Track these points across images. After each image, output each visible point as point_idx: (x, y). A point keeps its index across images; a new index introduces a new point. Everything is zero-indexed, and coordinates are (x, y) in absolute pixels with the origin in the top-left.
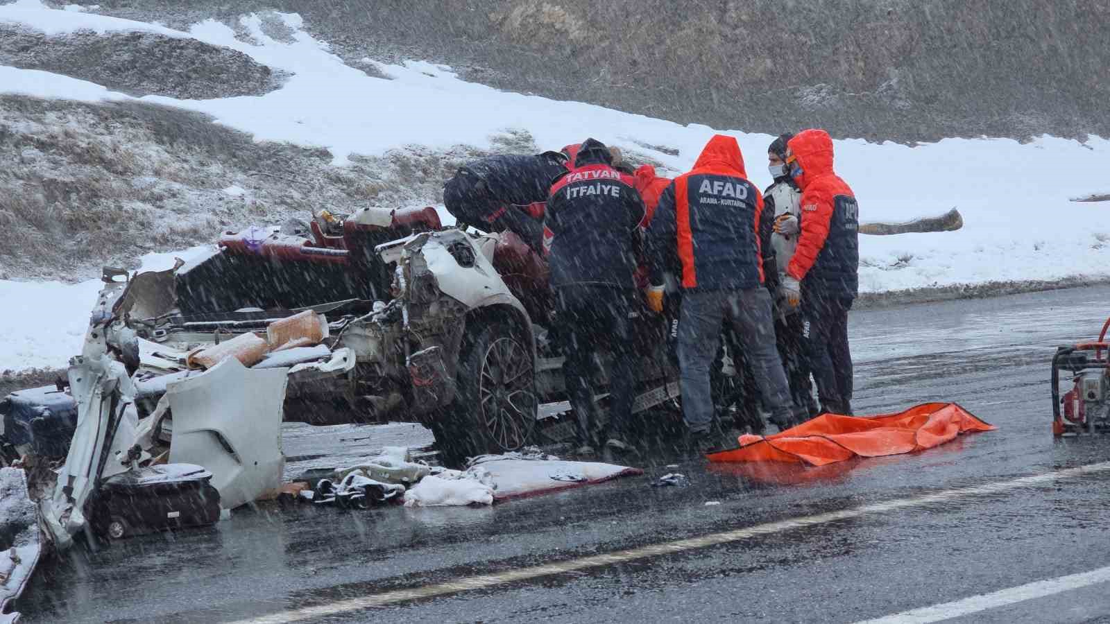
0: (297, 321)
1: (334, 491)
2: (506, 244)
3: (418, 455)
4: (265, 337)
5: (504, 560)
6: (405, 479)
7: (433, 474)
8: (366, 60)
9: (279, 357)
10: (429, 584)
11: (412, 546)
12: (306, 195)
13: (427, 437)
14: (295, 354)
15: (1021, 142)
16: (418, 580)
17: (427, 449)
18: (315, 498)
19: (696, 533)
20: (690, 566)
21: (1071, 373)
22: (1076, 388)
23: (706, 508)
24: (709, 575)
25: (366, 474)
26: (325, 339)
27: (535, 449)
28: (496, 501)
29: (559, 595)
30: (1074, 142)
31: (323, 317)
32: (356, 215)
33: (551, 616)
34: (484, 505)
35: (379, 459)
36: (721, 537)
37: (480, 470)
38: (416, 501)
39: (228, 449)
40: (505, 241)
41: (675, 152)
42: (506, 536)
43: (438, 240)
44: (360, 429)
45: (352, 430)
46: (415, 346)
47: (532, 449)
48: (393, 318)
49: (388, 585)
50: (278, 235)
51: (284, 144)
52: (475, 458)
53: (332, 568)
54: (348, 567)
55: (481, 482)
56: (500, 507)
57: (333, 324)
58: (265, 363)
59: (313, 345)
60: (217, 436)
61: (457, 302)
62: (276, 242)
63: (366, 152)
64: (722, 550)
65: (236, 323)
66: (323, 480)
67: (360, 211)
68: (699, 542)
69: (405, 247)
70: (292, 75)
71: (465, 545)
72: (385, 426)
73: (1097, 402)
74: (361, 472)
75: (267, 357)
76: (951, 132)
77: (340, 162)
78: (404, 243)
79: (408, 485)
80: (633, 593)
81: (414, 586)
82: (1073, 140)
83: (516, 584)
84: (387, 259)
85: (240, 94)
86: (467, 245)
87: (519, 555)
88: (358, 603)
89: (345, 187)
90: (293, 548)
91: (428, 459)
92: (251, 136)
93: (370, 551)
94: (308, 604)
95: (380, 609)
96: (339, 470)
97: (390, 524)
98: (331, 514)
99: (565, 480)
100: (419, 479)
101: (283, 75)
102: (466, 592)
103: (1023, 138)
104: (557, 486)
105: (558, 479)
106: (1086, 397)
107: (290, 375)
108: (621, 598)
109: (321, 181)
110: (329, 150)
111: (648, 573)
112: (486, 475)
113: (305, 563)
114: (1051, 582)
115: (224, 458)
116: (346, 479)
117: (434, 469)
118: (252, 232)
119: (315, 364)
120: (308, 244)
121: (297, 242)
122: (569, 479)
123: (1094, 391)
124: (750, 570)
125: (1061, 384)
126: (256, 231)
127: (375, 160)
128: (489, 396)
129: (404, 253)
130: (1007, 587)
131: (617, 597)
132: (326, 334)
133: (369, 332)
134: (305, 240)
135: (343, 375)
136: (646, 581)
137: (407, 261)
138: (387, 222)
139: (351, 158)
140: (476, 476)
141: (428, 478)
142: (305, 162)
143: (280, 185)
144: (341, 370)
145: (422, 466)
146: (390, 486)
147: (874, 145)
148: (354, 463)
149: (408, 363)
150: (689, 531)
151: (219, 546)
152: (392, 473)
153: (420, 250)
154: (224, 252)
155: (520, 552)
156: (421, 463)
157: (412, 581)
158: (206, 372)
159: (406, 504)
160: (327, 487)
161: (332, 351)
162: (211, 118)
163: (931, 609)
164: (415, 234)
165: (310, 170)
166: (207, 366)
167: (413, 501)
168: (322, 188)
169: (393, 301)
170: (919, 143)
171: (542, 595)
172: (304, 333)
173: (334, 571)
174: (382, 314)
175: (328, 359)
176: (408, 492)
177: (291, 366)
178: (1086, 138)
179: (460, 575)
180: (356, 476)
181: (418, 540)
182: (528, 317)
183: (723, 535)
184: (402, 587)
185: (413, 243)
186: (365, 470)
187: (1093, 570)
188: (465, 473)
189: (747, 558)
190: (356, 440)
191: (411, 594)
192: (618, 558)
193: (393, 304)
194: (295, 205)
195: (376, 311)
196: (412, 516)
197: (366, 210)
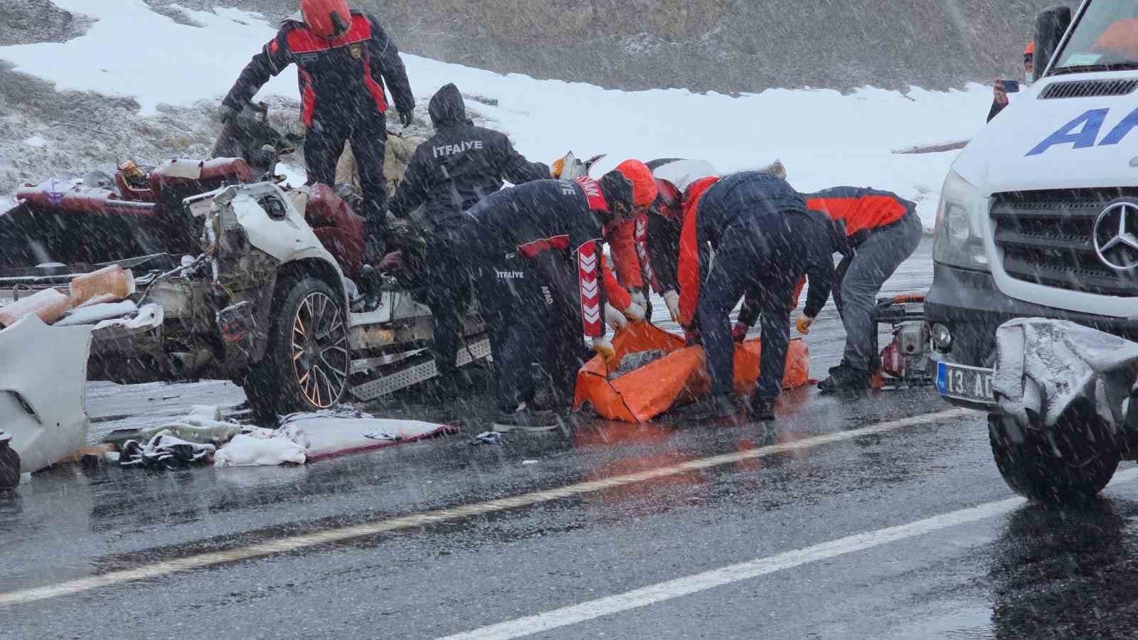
0: (100, 277)
1: (140, 451)
2: (318, 196)
3: (230, 413)
4: (68, 293)
5: (317, 521)
6: (215, 439)
7: (244, 432)
8: (175, 6)
9: (82, 313)
10: (240, 546)
11: (222, 508)
12: (112, 147)
13: (239, 395)
14: (99, 310)
15: (844, 93)
16: (228, 542)
17: (238, 408)
18: (123, 458)
19: (513, 493)
20: (506, 526)
21: (890, 326)
22: (894, 341)
23: (524, 466)
24: (528, 534)
25: (174, 434)
26: (131, 294)
27: (348, 407)
28: (308, 460)
29: (372, 555)
30: (896, 93)
31: (129, 272)
32: (162, 166)
33: (363, 578)
34: (296, 464)
35: (187, 418)
36: (538, 496)
37: (293, 428)
38: (227, 461)
39: (29, 410)
40: (317, 193)
41: (494, 103)
42: (318, 496)
43: (249, 193)
44: (170, 387)
45: (161, 389)
46: (224, 301)
47: (345, 406)
48: (201, 273)
49: (197, 549)
50: (80, 187)
51: (87, 93)
52: (289, 415)
53: (137, 531)
54: (154, 530)
55: (293, 441)
56: (311, 466)
57: (140, 279)
58: (67, 319)
59: (118, 301)
60: (16, 396)
61: (268, 256)
62: (78, 195)
63: (175, 102)
64: (539, 510)
65: (36, 278)
66: (129, 441)
67: (168, 162)
68: (516, 502)
69: (214, 201)
70: (96, 20)
71: (277, 505)
72: (196, 384)
73: (916, 356)
74: (170, 432)
75: (70, 314)
76: (773, 83)
77: (148, 112)
78: (213, 196)
79: (218, 445)
80: (448, 554)
81: (223, 549)
82: (895, 91)
83: (327, 546)
84: (196, 211)
85: (40, 40)
86: (278, 197)
87: (333, 515)
88: (165, 567)
89: (153, 138)
90: (99, 512)
91: (238, 417)
92: (53, 85)
93: (178, 514)
94: (113, 570)
95: (188, 573)
96: (147, 430)
97: (201, 487)
98: (139, 476)
99: (380, 438)
100: (230, 438)
101: (88, 21)
102: (276, 554)
103: (846, 89)
104: (370, 444)
105: (372, 438)
106: (905, 350)
107: (93, 332)
108: (436, 559)
109: (128, 132)
110: (136, 100)
111: (463, 533)
112: (298, 433)
113: (109, 527)
114: (868, 535)
115: (25, 419)
116: (153, 440)
117: (246, 428)
118: (53, 185)
119: (121, 321)
120: (113, 196)
121: (100, 195)
122: (382, 437)
123: (913, 344)
124: (568, 529)
125: (881, 337)
126: (56, 183)
127: (185, 110)
128: (301, 353)
129: (213, 206)
130: (825, 541)
131: (433, 557)
132: (132, 290)
133: (177, 287)
134: (109, 192)
135: (150, 331)
136: (461, 541)
137: (217, 215)
138: (195, 175)
139: (159, 108)
140: (288, 434)
141: (238, 437)
142: (110, 111)
143: (85, 136)
144: (148, 326)
145: (232, 425)
146: (200, 446)
147: (697, 95)
148: (162, 422)
149: (218, 318)
150: (508, 490)
151: (20, 510)
152: (201, 432)
153: (229, 203)
154: (22, 206)
155: (333, 513)
156: (231, 422)
157: (222, 543)
158: (4, 330)
159: (216, 464)
160: (132, 449)
161: (139, 307)
162: (11, 66)
163: (748, 565)
164: (225, 186)
165: (116, 121)
166: (5, 324)
167: (223, 461)
168: (130, 139)
169: (202, 255)
170: (742, 93)
171: (355, 557)
172: (109, 289)
173: (139, 535)
174: (191, 269)
175: (134, 316)
176: (217, 452)
177: (96, 322)
178: (909, 90)
179: (271, 537)
180: (164, 436)
181: (224, 504)
182: (340, 271)
183: (541, 494)
184: (212, 550)
185: (223, 195)
186: (174, 430)
187: (909, 522)
188: (277, 431)
189: (564, 516)
190: (165, 399)
191: (220, 557)
192: (433, 518)
193: (203, 258)
194: (101, 157)
195: (185, 265)
196: (222, 476)
197: (174, 161)
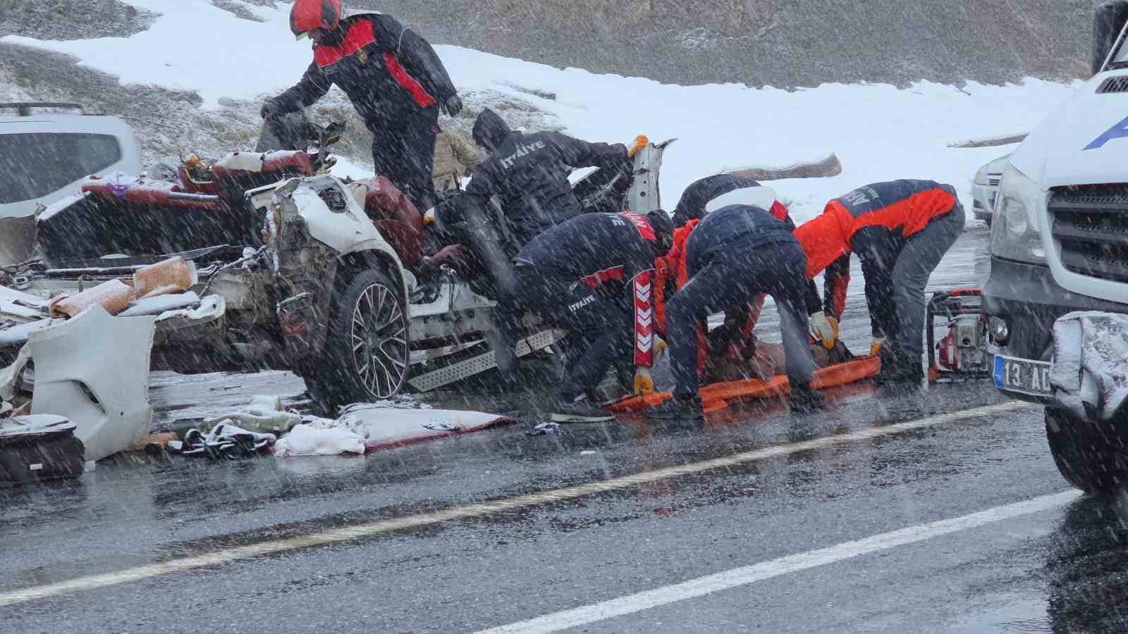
0: (166, 268)
1: (203, 441)
2: (378, 189)
3: (290, 403)
4: (132, 285)
5: (376, 510)
6: (276, 428)
7: (304, 422)
8: (236, 2)
9: (146, 304)
10: (300, 535)
11: (283, 496)
12: (175, 139)
13: (298, 385)
14: (162, 301)
15: (899, 88)
16: (289, 531)
17: (298, 398)
18: (185, 447)
19: (570, 483)
20: (564, 516)
21: (945, 319)
22: (951, 335)
23: (582, 457)
24: (586, 524)
25: (236, 424)
26: (194, 285)
27: (408, 398)
28: (368, 451)
29: (432, 545)
30: (952, 87)
31: (192, 264)
32: (225, 160)
33: (423, 567)
34: (355, 454)
35: (249, 408)
36: (596, 486)
37: (352, 418)
38: (287, 450)
39: (94, 399)
40: (376, 186)
41: (552, 97)
42: (377, 486)
43: (310, 185)
44: (231, 377)
45: (223, 379)
46: (286, 292)
47: (404, 397)
48: (261, 265)
49: (259, 536)
50: (144, 180)
51: (151, 87)
52: (347, 406)
53: (200, 519)
54: (216, 518)
55: (353, 431)
56: (372, 456)
57: (203, 271)
58: (132, 310)
59: (181, 292)
60: (82, 385)
61: (328, 248)
62: (143, 187)
63: (237, 96)
64: (597, 500)
65: (101, 270)
66: (191, 430)
67: (230, 155)
68: (573, 492)
69: (275, 193)
70: (159, 15)
71: (337, 494)
72: (255, 375)
73: (972, 348)
74: (231, 421)
75: (134, 305)
76: (830, 78)
77: (210, 105)
78: (274, 188)
79: (279, 434)
80: (506, 543)
81: (284, 537)
82: (951, 85)
83: (387, 535)
84: (257, 203)
85: (104, 35)
86: (338, 190)
87: (392, 504)
88: (227, 555)
89: (216, 132)
90: (162, 500)
91: (298, 407)
92: (117, 79)
93: (239, 502)
94: (176, 557)
95: (249, 561)
96: (208, 419)
97: (263, 476)
98: (200, 465)
99: (438, 428)
100: (290, 429)
101: (150, 16)
102: (335, 543)
103: (902, 82)
104: (429, 435)
105: (431, 428)
106: (960, 343)
107: (157, 322)
108: (495, 548)
109: (191, 126)
110: (198, 93)
111: (522, 523)
112: (358, 423)
113: (172, 515)
114: (924, 527)
115: (90, 408)
116: (215, 428)
117: (306, 418)
118: (117, 177)
119: (184, 312)
120: (176, 189)
121: (165, 187)
122: (441, 428)
123: (969, 337)
124: (626, 519)
125: (936, 330)
126: (121, 175)
127: (247, 104)
128: (361, 344)
129: (275, 199)
130: (881, 532)
131: (491, 547)
132: (195, 281)
133: (238, 279)
134: (172, 185)
135: (211, 322)
136: (520, 531)
137: (278, 207)
138: (257, 167)
139: (222, 102)
140: (347, 424)
141: (298, 427)
142: (173, 105)
143: (148, 129)
144: (209, 317)
145: (294, 415)
146: (261, 436)
147: (754, 89)
148: (224, 412)
149: (278, 310)
150: (565, 481)
151: (83, 498)
152: (263, 422)
153: (290, 196)
154: (87, 197)
155: (391, 502)
156: (292, 412)
157: (284, 531)
158: (69, 320)
159: (277, 453)
160: (195, 436)
161: (201, 298)
162: (75, 60)
163: (804, 556)
164: (286, 179)
165: (179, 115)
166: (70, 314)
167: (284, 450)
168: (191, 132)
169: (263, 247)
170: (798, 88)
171: (413, 546)
172: (173, 279)
173: (203, 523)
174: (252, 260)
175: (196, 308)
176: (278, 441)
177: (159, 313)
178: (965, 84)
179: (331, 526)
180: (226, 426)
181: (289, 491)
182: (399, 263)
183: (598, 484)
184: (271, 538)
185: (284, 188)
186: (234, 419)
187: (965, 514)
188: (336, 422)
189: (622, 507)
190: (226, 389)
191: (281, 545)
192: (491, 508)
193: (264, 250)
194: (164, 150)
195: (246, 257)
196: (282, 466)
197: (236, 154)
